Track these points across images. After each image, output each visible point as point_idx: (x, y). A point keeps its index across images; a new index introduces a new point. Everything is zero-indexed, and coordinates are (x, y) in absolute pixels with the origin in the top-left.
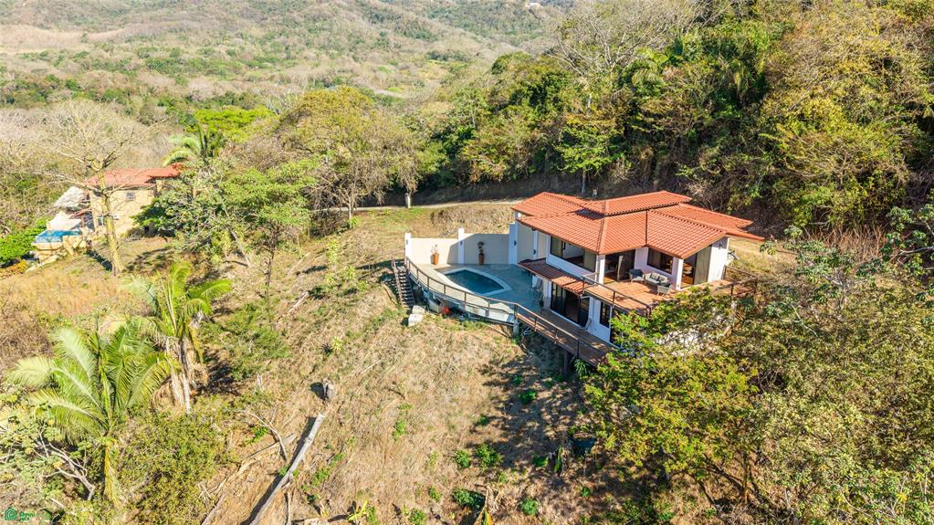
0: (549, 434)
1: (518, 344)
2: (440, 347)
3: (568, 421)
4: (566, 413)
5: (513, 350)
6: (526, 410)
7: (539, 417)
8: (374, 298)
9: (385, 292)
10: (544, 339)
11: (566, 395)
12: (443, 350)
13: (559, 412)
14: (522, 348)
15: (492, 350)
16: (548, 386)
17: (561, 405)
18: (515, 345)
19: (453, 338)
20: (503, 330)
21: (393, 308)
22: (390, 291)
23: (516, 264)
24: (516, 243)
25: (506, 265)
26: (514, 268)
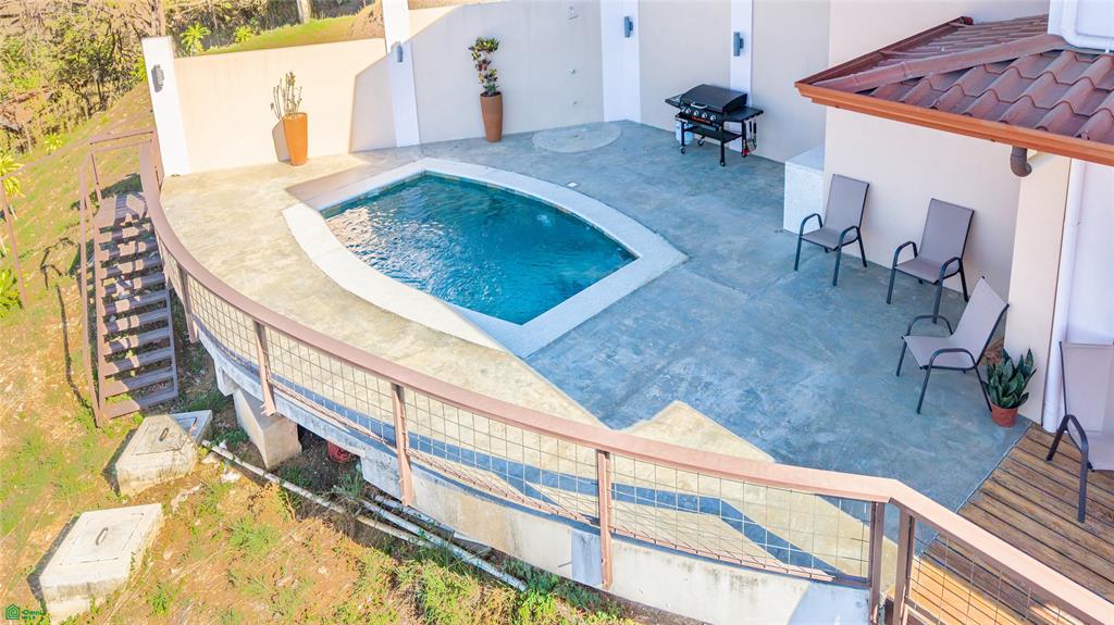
23: (638, 120)
24: (629, 26)
25: (596, 128)
26: (634, 135)
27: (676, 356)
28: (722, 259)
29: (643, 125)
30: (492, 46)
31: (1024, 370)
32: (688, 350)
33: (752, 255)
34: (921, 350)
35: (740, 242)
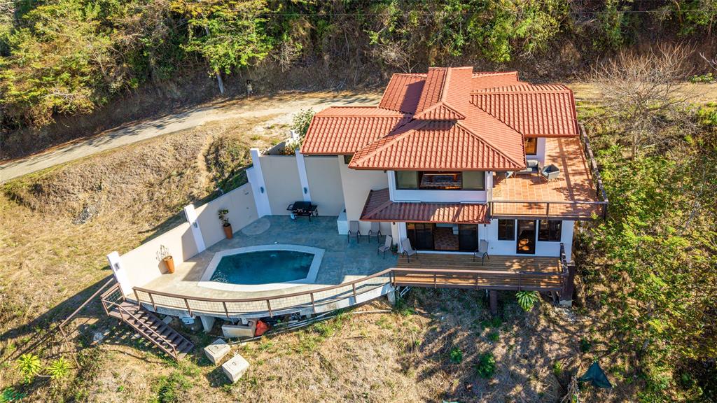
0: (538, 390)
1: (413, 313)
2: (318, 380)
3: (541, 361)
4: (533, 354)
5: (414, 324)
6: (496, 381)
7: (516, 378)
8: (115, 375)
9: (121, 356)
10: (436, 291)
11: (516, 335)
12: (325, 383)
13: (526, 358)
14: (421, 314)
15: (391, 340)
16: (492, 338)
17: (523, 351)
18: (411, 316)
19: (328, 359)
20: (376, 307)
21: (166, 372)
22: (130, 350)
23: (271, 214)
24: (262, 190)
25: (259, 221)
26: (274, 219)
27: (341, 269)
28: (333, 247)
29: (273, 216)
30: (226, 211)
31: (397, 246)
32: (342, 267)
33: (338, 243)
34: (382, 249)
35: (333, 241)
